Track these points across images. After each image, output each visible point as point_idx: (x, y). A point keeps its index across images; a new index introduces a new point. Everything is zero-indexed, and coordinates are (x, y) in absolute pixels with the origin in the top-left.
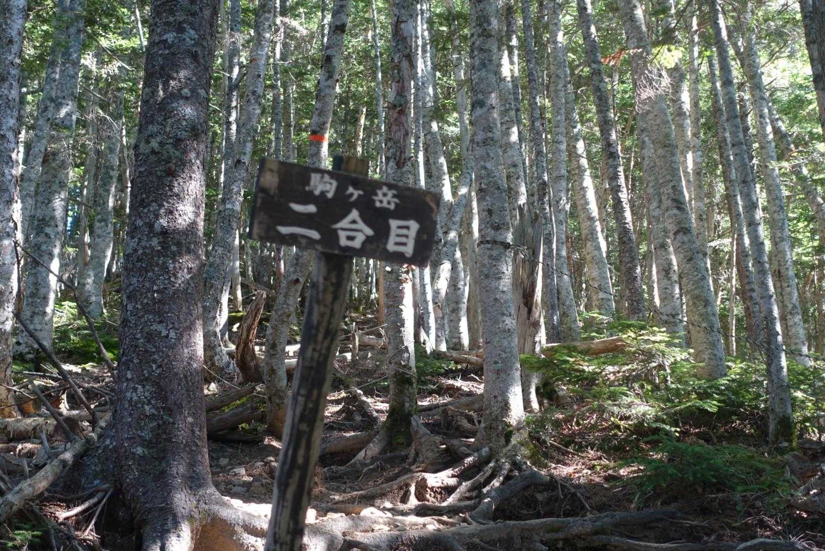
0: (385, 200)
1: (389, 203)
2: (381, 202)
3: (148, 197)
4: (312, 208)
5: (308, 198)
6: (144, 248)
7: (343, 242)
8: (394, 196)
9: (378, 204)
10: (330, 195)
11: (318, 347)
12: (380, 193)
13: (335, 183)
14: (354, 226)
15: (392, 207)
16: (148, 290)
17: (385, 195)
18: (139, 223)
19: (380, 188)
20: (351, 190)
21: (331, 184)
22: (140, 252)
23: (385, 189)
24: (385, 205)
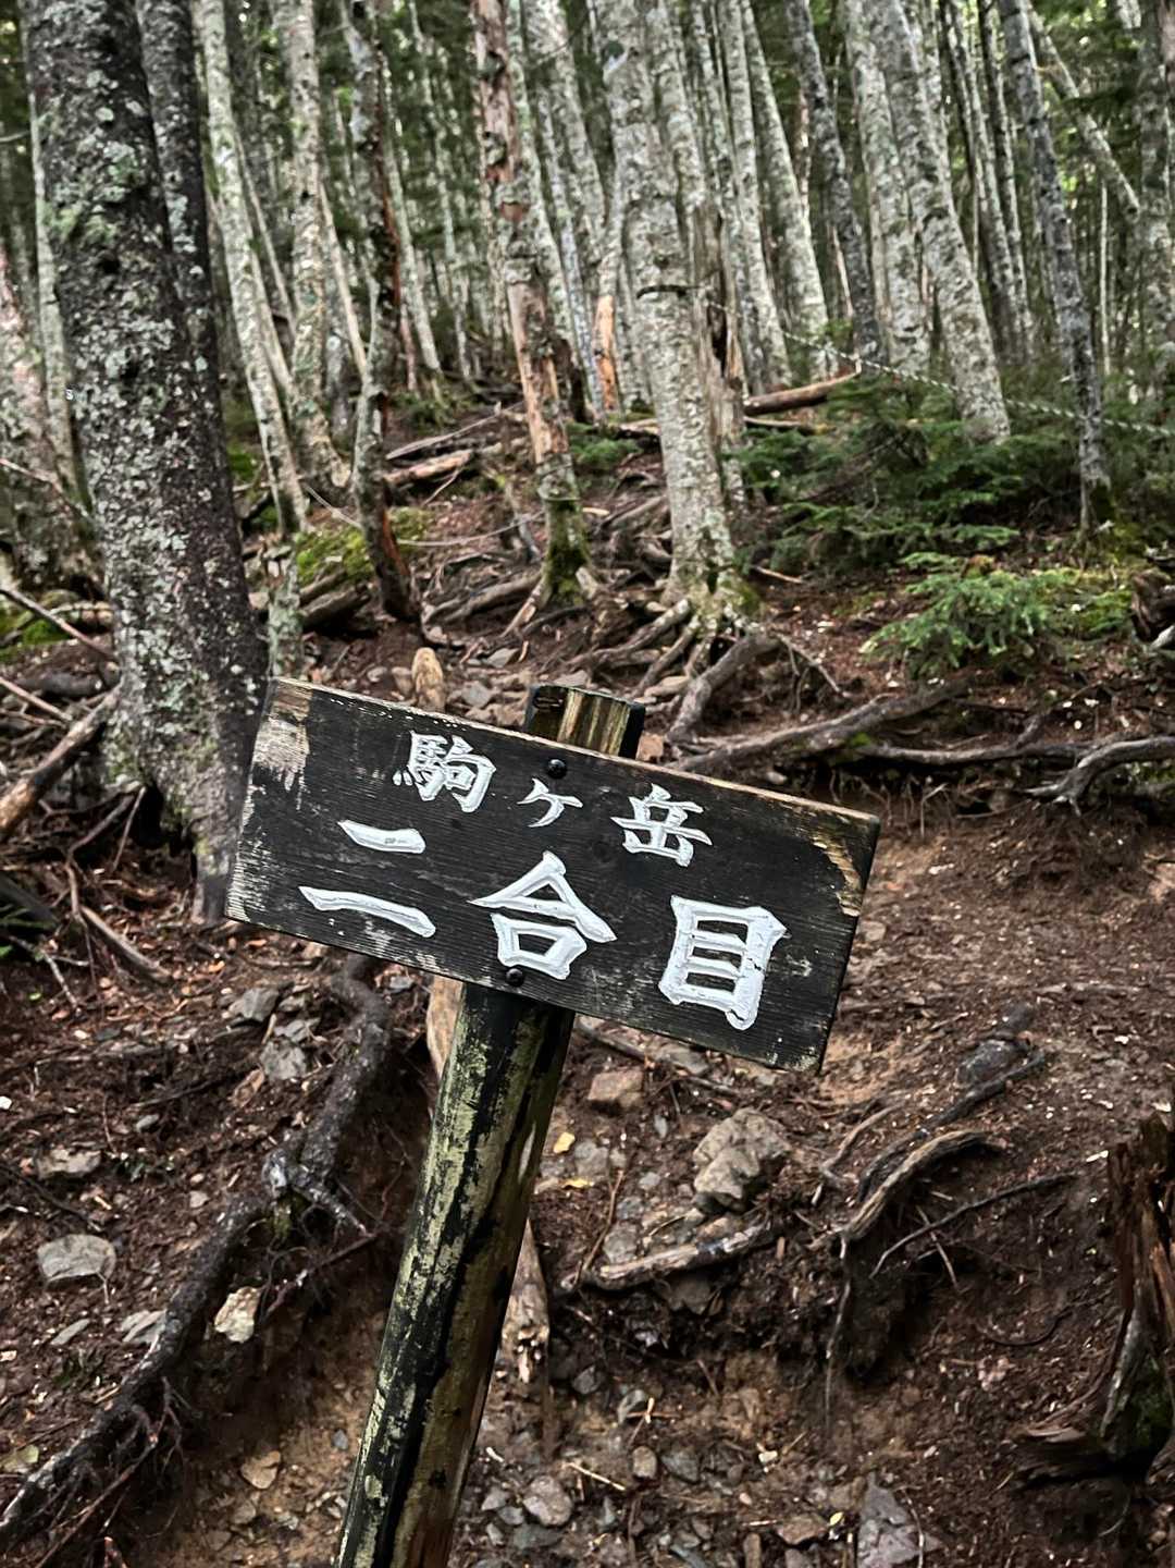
0: (657, 830)
1: (672, 842)
2: (644, 836)
3: (84, 317)
4: (410, 840)
5: (399, 807)
6: (99, 406)
7: (509, 953)
8: (691, 821)
9: (632, 844)
10: (469, 804)
11: (428, 1261)
12: (640, 807)
13: (486, 768)
14: (546, 907)
15: (684, 855)
16: (124, 477)
17: (658, 814)
18: (82, 364)
19: (644, 793)
20: (539, 790)
21: (474, 768)
22: (95, 415)
23: (659, 794)
24: (657, 846)
